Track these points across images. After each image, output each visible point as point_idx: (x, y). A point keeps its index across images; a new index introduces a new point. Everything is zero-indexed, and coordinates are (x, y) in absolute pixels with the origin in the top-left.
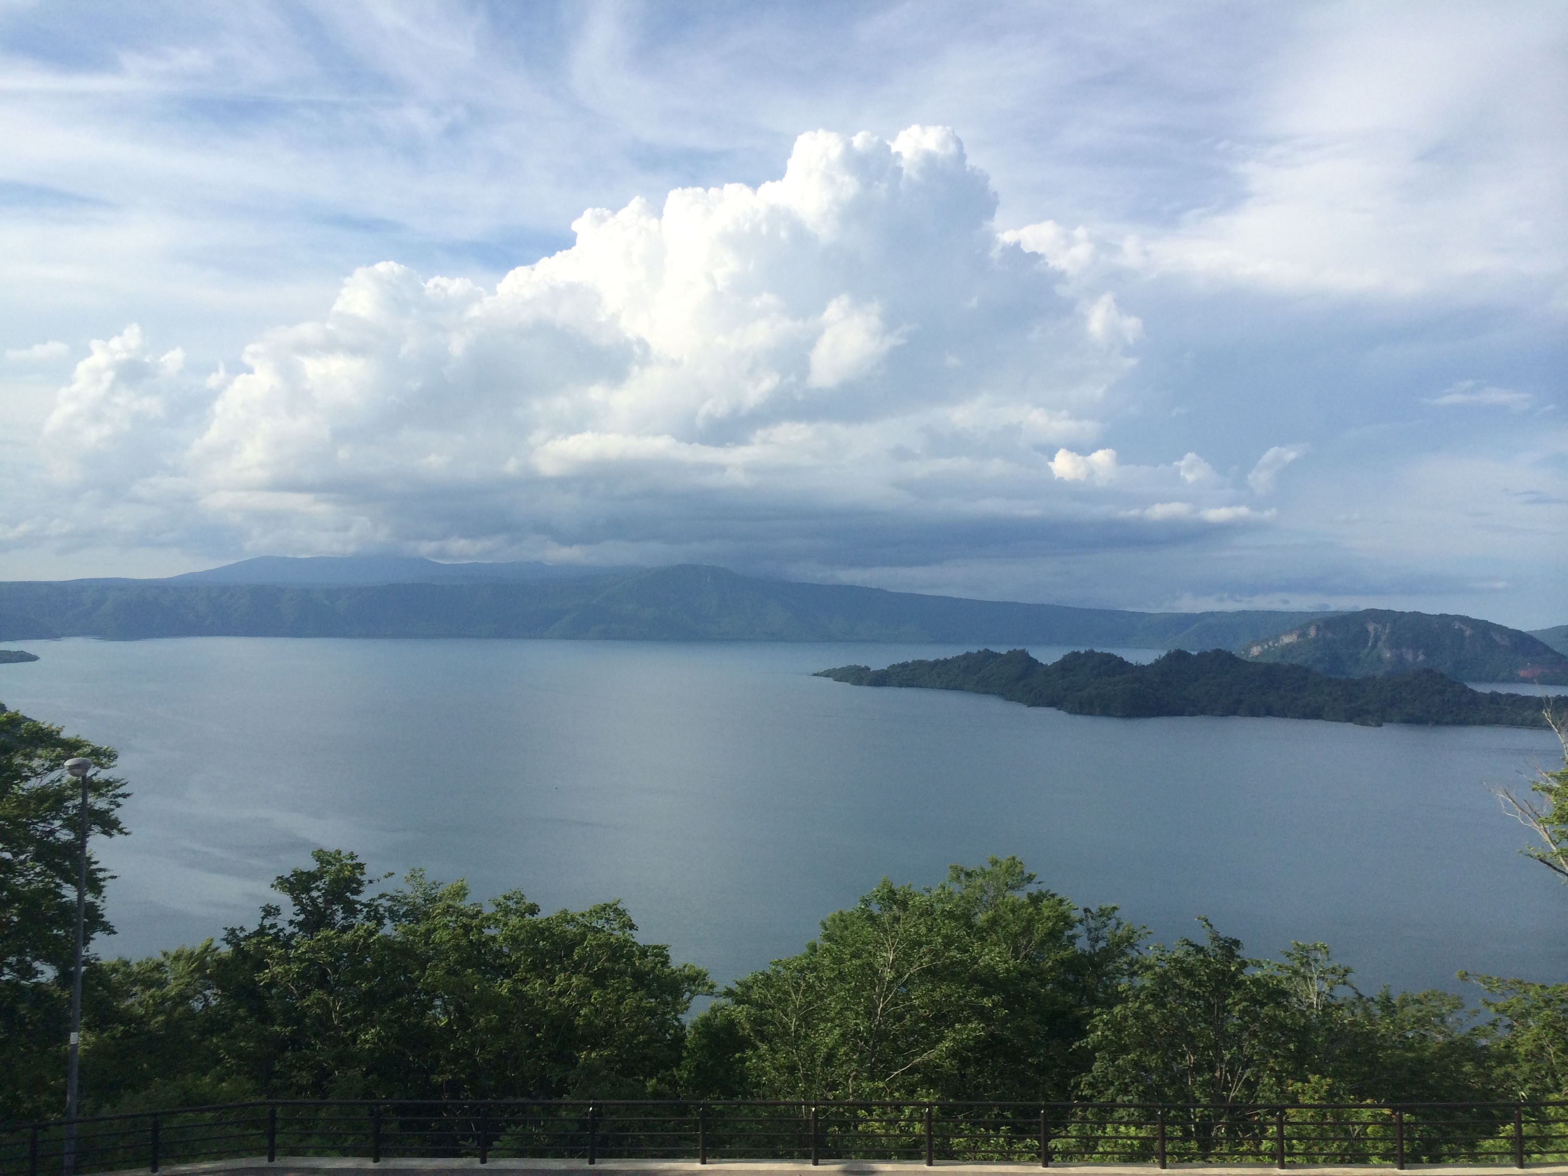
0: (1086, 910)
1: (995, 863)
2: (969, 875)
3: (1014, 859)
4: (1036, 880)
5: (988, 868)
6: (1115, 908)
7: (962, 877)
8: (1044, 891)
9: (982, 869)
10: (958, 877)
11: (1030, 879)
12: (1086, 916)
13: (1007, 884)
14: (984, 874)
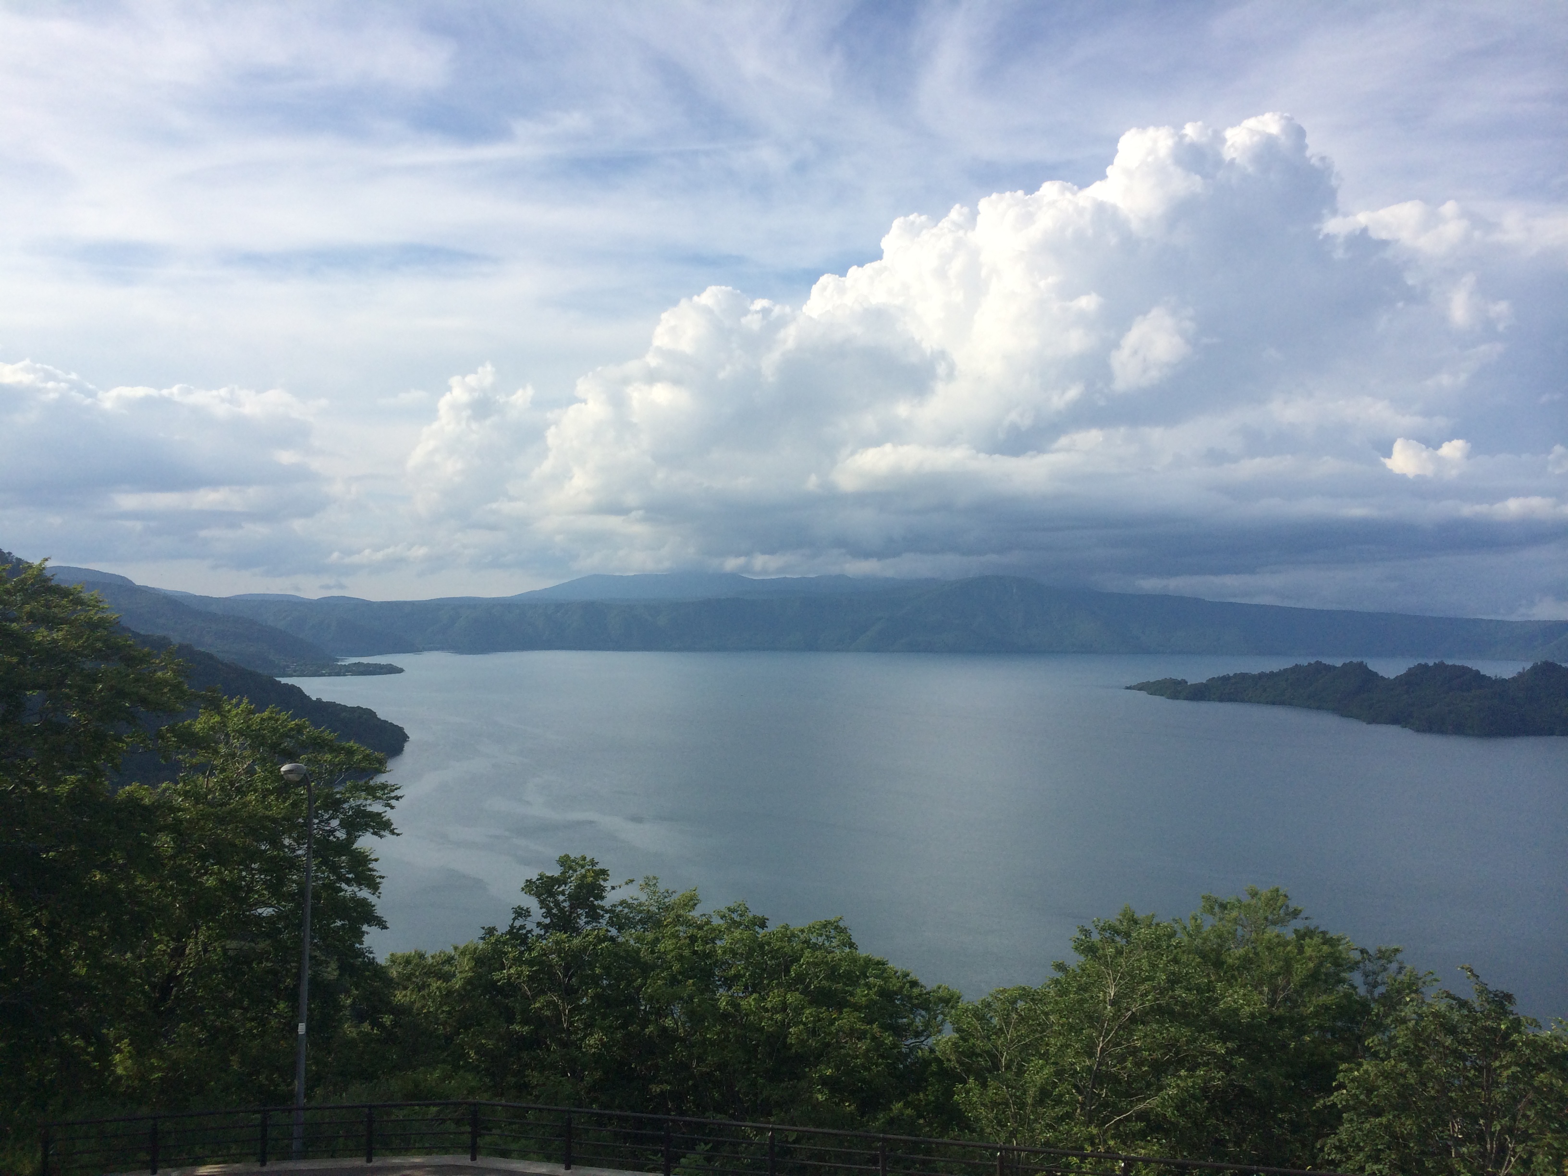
0: (1363, 951)
1: (1254, 894)
2: (1223, 907)
3: (1277, 890)
4: (1302, 915)
5: (1246, 900)
6: (1397, 951)
7: (1217, 909)
8: (1312, 928)
9: (1239, 901)
10: (1212, 908)
11: (1296, 914)
12: (1363, 958)
13: (1266, 919)
14: (1240, 905)
